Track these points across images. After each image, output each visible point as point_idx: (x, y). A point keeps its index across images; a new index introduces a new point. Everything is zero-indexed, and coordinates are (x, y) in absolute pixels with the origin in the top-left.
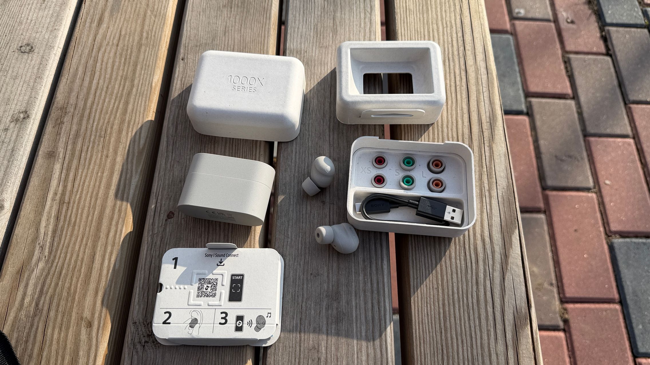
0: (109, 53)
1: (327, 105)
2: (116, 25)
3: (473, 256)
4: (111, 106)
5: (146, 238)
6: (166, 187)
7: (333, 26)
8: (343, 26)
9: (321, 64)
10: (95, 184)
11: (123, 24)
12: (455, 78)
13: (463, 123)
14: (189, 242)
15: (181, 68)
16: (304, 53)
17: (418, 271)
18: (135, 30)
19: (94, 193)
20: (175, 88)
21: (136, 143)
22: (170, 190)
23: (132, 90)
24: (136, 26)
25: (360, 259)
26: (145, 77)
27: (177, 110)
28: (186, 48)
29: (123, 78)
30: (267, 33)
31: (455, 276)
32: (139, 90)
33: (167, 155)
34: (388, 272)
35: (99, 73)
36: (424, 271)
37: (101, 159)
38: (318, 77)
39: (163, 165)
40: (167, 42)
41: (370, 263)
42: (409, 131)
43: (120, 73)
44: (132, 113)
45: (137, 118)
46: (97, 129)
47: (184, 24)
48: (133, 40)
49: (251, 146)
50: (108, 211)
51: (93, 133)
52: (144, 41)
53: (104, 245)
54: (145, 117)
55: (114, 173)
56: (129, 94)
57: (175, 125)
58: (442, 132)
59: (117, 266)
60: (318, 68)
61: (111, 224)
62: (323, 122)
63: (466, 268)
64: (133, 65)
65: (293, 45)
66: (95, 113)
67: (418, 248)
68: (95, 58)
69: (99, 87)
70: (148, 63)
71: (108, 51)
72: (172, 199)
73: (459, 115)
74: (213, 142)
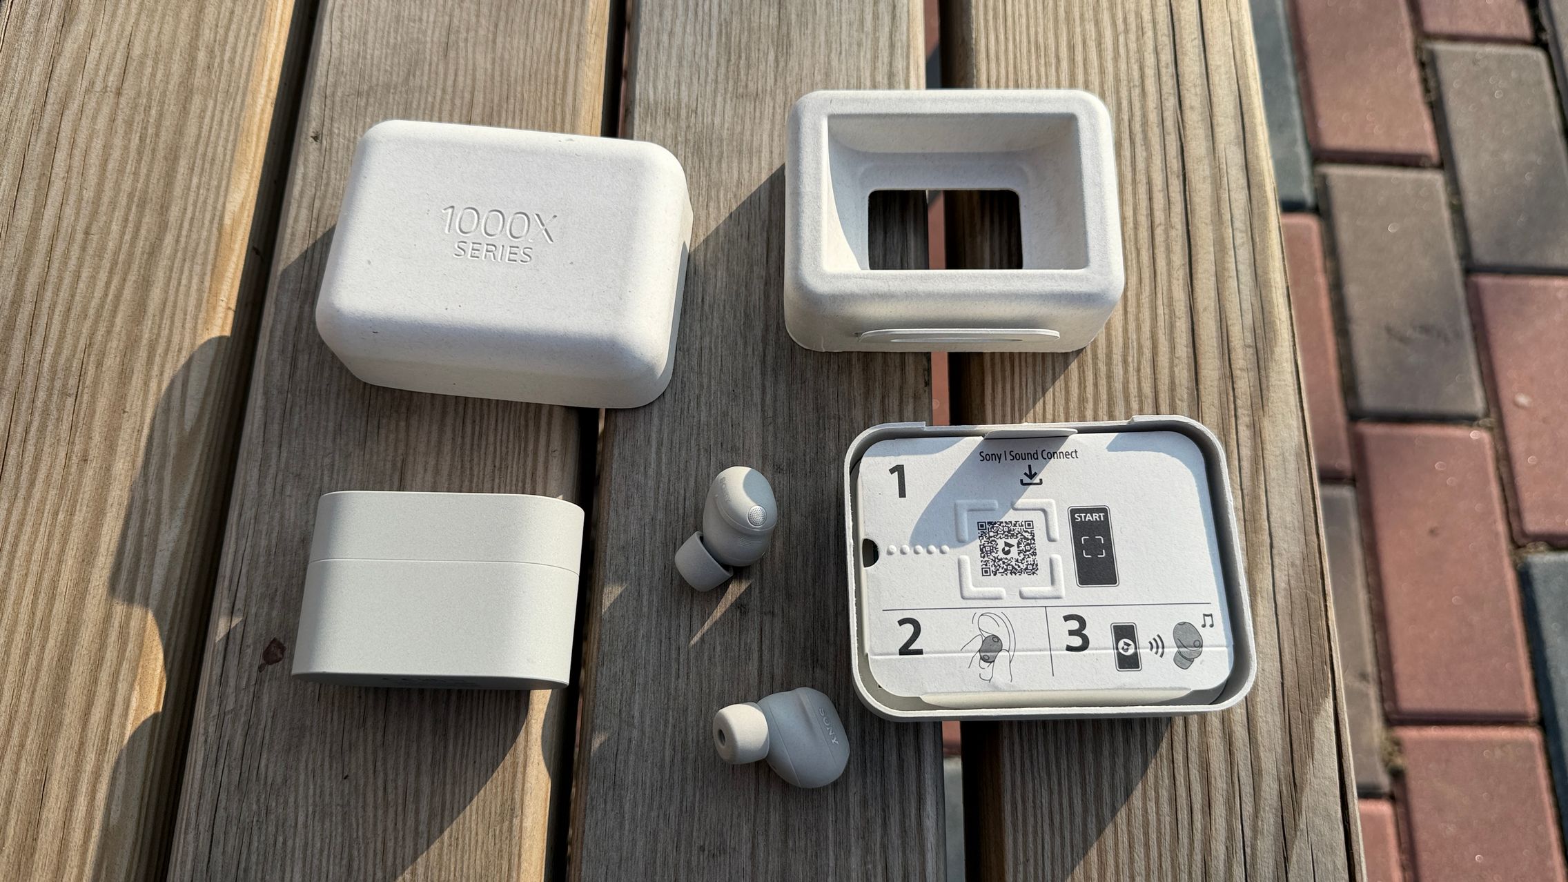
0: (94, 118)
1: (757, 286)
2: (116, 26)
3: (1197, 788)
4: (98, 293)
5: (202, 725)
6: (262, 559)
7: (779, 27)
8: (810, 26)
9: (740, 152)
10: (48, 549)
11: (137, 20)
12: (1150, 199)
13: (1173, 349)
14: (328, 740)
15: (311, 165)
16: (688, 118)
17: (1031, 839)
18: (173, 43)
19: (46, 581)
20: (293, 234)
21: (174, 415)
22: (271, 569)
23: (160, 238)
24: (177, 26)
25: (851, 800)
26: (201, 198)
27: (297, 305)
28: (328, 102)
29: (136, 199)
30: (573, 49)
31: (1139, 851)
32: (183, 240)
33: (264, 452)
34: (938, 840)
35: (62, 183)
36: (1047, 838)
37: (67, 466)
38: (730, 195)
39: (253, 487)
40: (270, 79)
41: (884, 810)
42: (1008, 373)
43: (126, 186)
44: (162, 318)
45: (177, 332)
46: (54, 368)
47: (322, 21)
48: (168, 75)
49: (523, 422)
50: (87, 635)
51: (44, 383)
52: (199, 79)
53: (76, 748)
54: (200, 327)
55: (105, 514)
56: (153, 252)
57: (289, 355)
58: (1109, 377)
59: (115, 816)
60: (730, 167)
61: (94, 681)
62: (745, 343)
63: (1174, 827)
64: (166, 158)
65: (655, 87)
66: (50, 317)
67: (1032, 763)
68: (50, 133)
69: (63, 231)
70: (210, 150)
71: (89, 112)
72: (278, 598)
73: (1161, 323)
74: (403, 409)
